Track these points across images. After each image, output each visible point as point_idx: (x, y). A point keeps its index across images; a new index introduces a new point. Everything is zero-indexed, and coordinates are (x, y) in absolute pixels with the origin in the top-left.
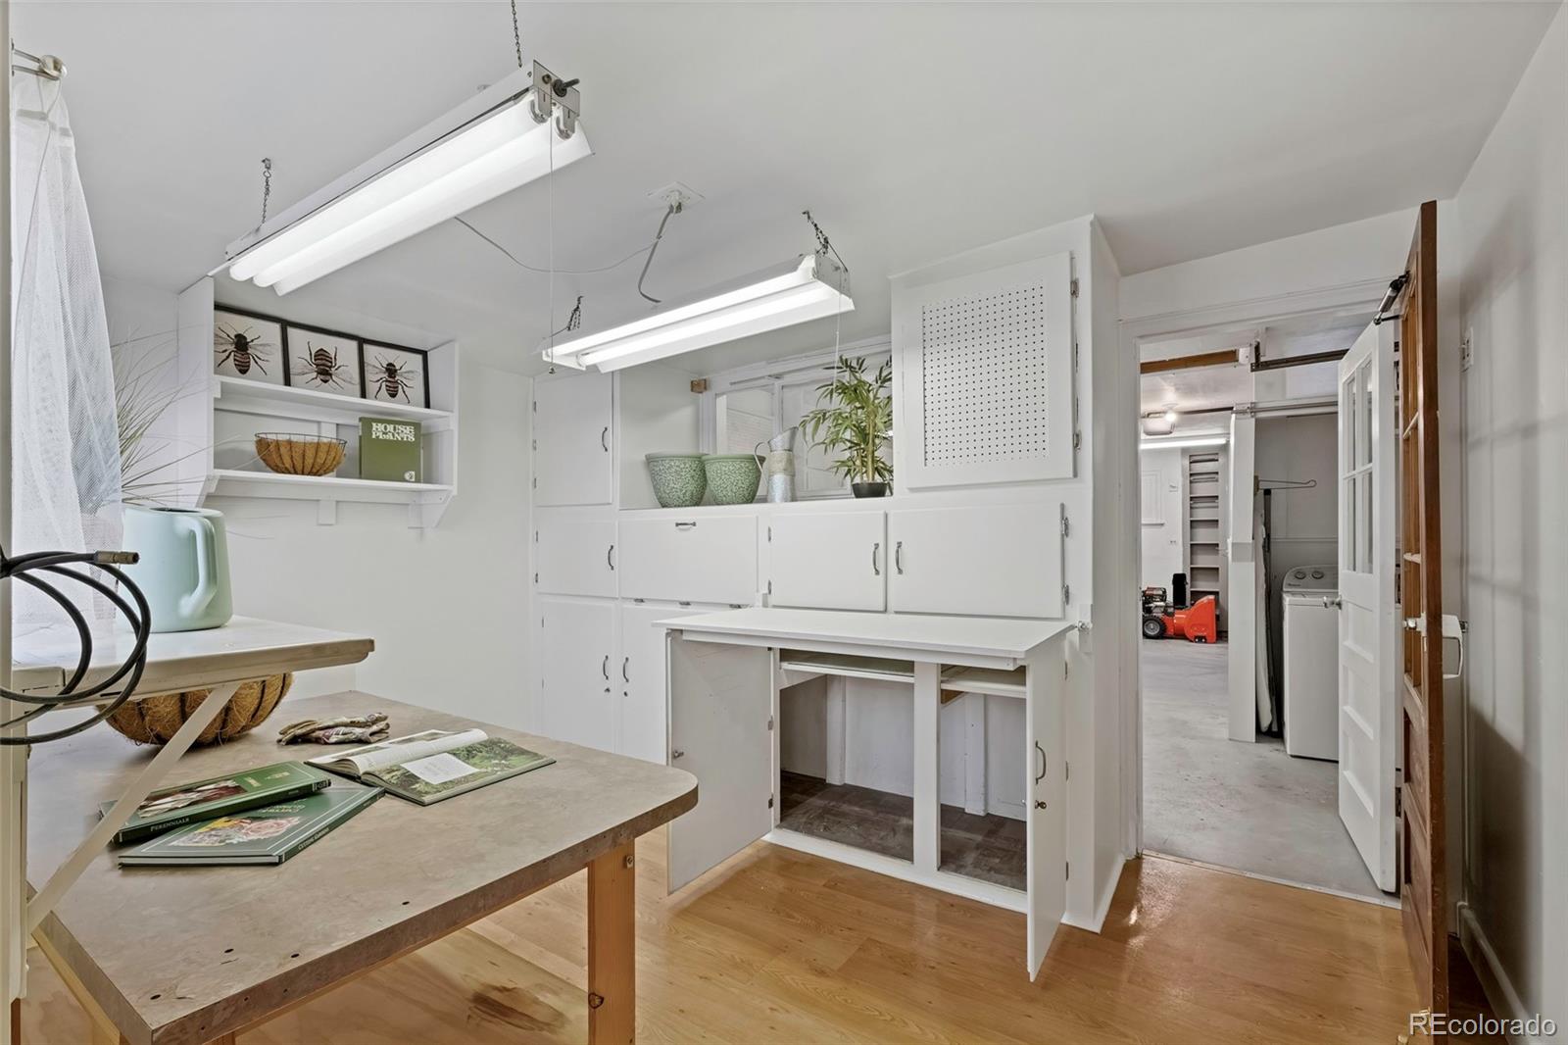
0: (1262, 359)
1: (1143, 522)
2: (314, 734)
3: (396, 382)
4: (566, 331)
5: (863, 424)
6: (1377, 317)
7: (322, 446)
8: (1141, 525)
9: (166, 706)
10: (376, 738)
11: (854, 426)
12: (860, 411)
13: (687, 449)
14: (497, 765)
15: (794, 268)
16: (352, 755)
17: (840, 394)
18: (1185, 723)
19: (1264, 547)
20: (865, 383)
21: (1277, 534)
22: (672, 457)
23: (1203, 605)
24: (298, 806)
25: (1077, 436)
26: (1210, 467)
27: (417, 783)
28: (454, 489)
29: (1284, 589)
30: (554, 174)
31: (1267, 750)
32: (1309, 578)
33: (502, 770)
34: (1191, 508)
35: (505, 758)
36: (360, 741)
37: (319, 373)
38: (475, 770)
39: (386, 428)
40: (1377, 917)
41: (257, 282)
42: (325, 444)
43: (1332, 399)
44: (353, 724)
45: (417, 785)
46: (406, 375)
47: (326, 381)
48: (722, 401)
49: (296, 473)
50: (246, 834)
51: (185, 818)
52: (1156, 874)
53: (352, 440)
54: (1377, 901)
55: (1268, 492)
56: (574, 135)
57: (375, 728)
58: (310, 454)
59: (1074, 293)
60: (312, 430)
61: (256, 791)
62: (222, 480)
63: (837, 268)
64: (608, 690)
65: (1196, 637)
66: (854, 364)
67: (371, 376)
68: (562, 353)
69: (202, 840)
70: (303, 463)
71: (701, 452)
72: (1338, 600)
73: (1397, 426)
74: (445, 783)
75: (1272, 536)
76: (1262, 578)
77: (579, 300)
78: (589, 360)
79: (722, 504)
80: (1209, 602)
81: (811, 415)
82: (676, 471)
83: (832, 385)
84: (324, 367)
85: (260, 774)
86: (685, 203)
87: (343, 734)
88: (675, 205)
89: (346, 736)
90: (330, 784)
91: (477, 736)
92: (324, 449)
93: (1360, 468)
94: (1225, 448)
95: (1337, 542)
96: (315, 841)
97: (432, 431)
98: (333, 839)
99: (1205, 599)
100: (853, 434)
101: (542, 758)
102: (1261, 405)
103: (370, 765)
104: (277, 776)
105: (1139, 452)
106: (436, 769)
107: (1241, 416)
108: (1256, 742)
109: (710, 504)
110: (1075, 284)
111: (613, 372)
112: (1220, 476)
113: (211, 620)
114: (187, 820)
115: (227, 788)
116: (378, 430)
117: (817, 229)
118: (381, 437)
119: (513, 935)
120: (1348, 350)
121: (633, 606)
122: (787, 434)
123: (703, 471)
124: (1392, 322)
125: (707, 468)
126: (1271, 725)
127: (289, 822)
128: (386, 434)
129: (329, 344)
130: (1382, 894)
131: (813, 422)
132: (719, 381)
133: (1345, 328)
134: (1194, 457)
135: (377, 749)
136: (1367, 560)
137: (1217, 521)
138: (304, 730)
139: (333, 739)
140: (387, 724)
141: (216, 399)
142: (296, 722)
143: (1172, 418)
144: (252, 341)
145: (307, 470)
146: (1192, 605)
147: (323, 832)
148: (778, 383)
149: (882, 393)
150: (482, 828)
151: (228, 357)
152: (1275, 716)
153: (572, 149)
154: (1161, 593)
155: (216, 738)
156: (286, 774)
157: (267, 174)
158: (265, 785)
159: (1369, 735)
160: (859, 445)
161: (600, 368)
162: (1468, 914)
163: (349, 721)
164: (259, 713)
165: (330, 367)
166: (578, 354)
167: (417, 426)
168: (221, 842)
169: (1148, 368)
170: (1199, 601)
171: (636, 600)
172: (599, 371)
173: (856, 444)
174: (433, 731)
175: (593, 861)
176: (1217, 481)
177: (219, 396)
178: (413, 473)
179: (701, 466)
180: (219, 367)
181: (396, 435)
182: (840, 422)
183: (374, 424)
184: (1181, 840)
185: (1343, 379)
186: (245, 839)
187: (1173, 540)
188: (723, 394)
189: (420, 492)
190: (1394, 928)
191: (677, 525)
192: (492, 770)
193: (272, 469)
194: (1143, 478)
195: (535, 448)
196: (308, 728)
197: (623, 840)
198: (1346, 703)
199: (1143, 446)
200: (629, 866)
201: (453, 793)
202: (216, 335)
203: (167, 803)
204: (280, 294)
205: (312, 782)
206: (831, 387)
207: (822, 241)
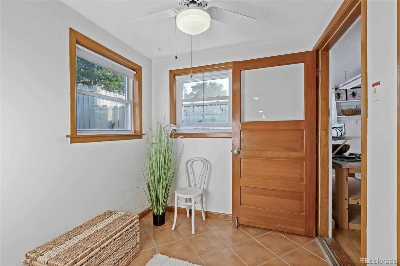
37: (353, 96)
47: (354, 97)
49: (349, 115)
58: (351, 112)
84: (354, 94)
92: (354, 111)
144: (340, 94)
145: (351, 115)
180: (336, 99)
193: (344, 115)
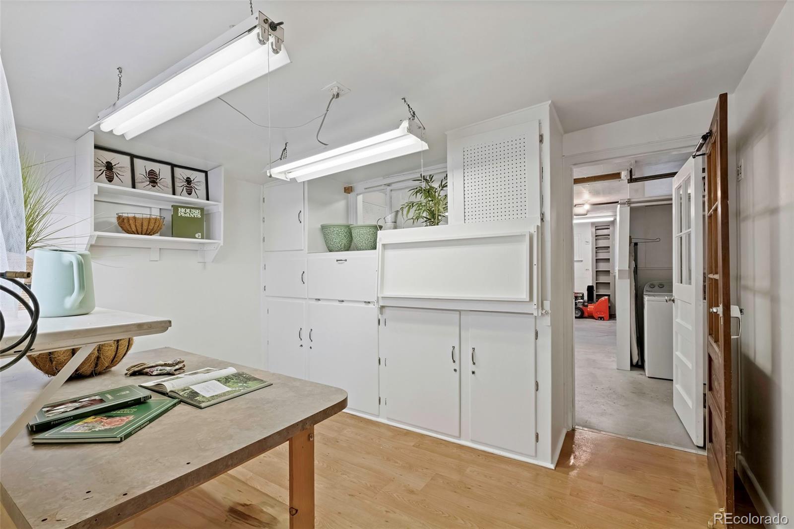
0: (633, 177)
1: (575, 260)
2: (145, 371)
3: (191, 187)
4: (279, 160)
5: (433, 209)
6: (694, 154)
7: (152, 220)
8: (574, 261)
9: (64, 356)
10: (177, 372)
11: (428, 210)
12: (431, 202)
13: (341, 221)
14: (241, 386)
15: (398, 127)
16: (164, 381)
17: (421, 193)
18: (594, 361)
19: (634, 272)
20: (433, 188)
21: (641, 265)
22: (334, 226)
23: (603, 301)
24: (133, 410)
25: (543, 214)
26: (605, 232)
27: (198, 396)
28: (221, 242)
29: (644, 293)
30: (270, 74)
31: (636, 374)
32: (657, 288)
33: (244, 389)
34: (596, 253)
35: (246, 382)
36: (169, 374)
37: (150, 182)
38: (229, 389)
39: (185, 211)
40: (694, 459)
41: (115, 132)
42: (153, 219)
43: (669, 197)
44: (165, 365)
45: (198, 398)
46: (196, 183)
47: (154, 186)
48: (360, 198)
49: (138, 234)
50: (103, 425)
51: (71, 417)
52: (582, 438)
53: (168, 217)
54: (694, 451)
55: (636, 244)
56: (281, 52)
57: (177, 367)
58: (145, 224)
59: (541, 141)
60: (147, 211)
61: (111, 401)
62: (99, 237)
63: (420, 128)
64: (301, 346)
65: (599, 317)
66: (428, 178)
67: (178, 184)
68: (277, 172)
69: (79, 429)
70: (142, 228)
71: (349, 223)
72: (672, 298)
73: (704, 210)
74: (213, 396)
75: (638, 267)
76: (633, 287)
77: (286, 144)
78: (291, 176)
79: (360, 250)
80: (605, 300)
81: (406, 204)
82: (337, 233)
83: (417, 189)
84: (153, 178)
85: (113, 392)
86: (341, 93)
87: (160, 370)
88: (336, 94)
89: (161, 372)
90: (151, 398)
91: (231, 371)
93: (684, 231)
94: (613, 223)
95: (672, 269)
96: (141, 429)
97: (210, 212)
98: (151, 427)
99: (603, 298)
100: (428, 214)
101: (265, 382)
102: (633, 200)
103: (173, 387)
104: (124, 393)
105: (573, 224)
106: (209, 389)
107: (623, 206)
108: (631, 370)
109: (354, 250)
110: (541, 136)
111: (304, 182)
112: (610, 237)
113: (83, 309)
114: (72, 418)
115: (95, 400)
116: (181, 212)
117: (409, 107)
118: (183, 215)
119: (252, 474)
120: (677, 172)
121: (314, 302)
122: (393, 214)
123: (351, 233)
124: (701, 157)
125: (353, 231)
126: (638, 362)
127: (128, 418)
128: (186, 214)
129: (156, 167)
130: (696, 447)
131: (407, 208)
132: (359, 187)
133: (675, 161)
134: (597, 227)
135: (177, 378)
136: (688, 279)
137: (609, 259)
138: (139, 368)
139: (155, 373)
140: (184, 365)
141: (95, 195)
142: (136, 364)
143: (587, 207)
144: (115, 165)
145: (144, 231)
146: (597, 301)
147: (146, 424)
148: (389, 188)
149: (442, 193)
150: (232, 421)
151: (102, 173)
152: (640, 358)
153: (280, 59)
154: (581, 295)
155: (92, 373)
156: (128, 392)
157: (120, 76)
158: (116, 398)
159: (689, 367)
160: (431, 219)
161: (297, 180)
162: (741, 457)
163: (163, 363)
164: (115, 360)
165: (157, 179)
166: (285, 172)
167: (202, 210)
168: (90, 430)
169: (577, 181)
170: (600, 299)
171: (316, 299)
172: (297, 181)
173: (429, 219)
174: (210, 368)
175: (292, 438)
176: (609, 239)
177: (97, 194)
178: (200, 234)
179: (349, 230)
180: (97, 178)
181: (191, 214)
182: (421, 208)
183: (179, 209)
184: (594, 420)
185: (675, 186)
186: (103, 428)
187: (587, 268)
188: (360, 194)
189: (203, 244)
190: (703, 465)
191: (337, 261)
192: (239, 389)
193: (126, 231)
194: (575, 237)
195: (264, 221)
196: (141, 367)
197: (308, 426)
198: (677, 351)
199: (575, 221)
200: (311, 439)
201: (217, 401)
202: (95, 162)
203: (62, 409)
204: (127, 139)
205: (141, 397)
206: (416, 190)
207: (412, 113)
